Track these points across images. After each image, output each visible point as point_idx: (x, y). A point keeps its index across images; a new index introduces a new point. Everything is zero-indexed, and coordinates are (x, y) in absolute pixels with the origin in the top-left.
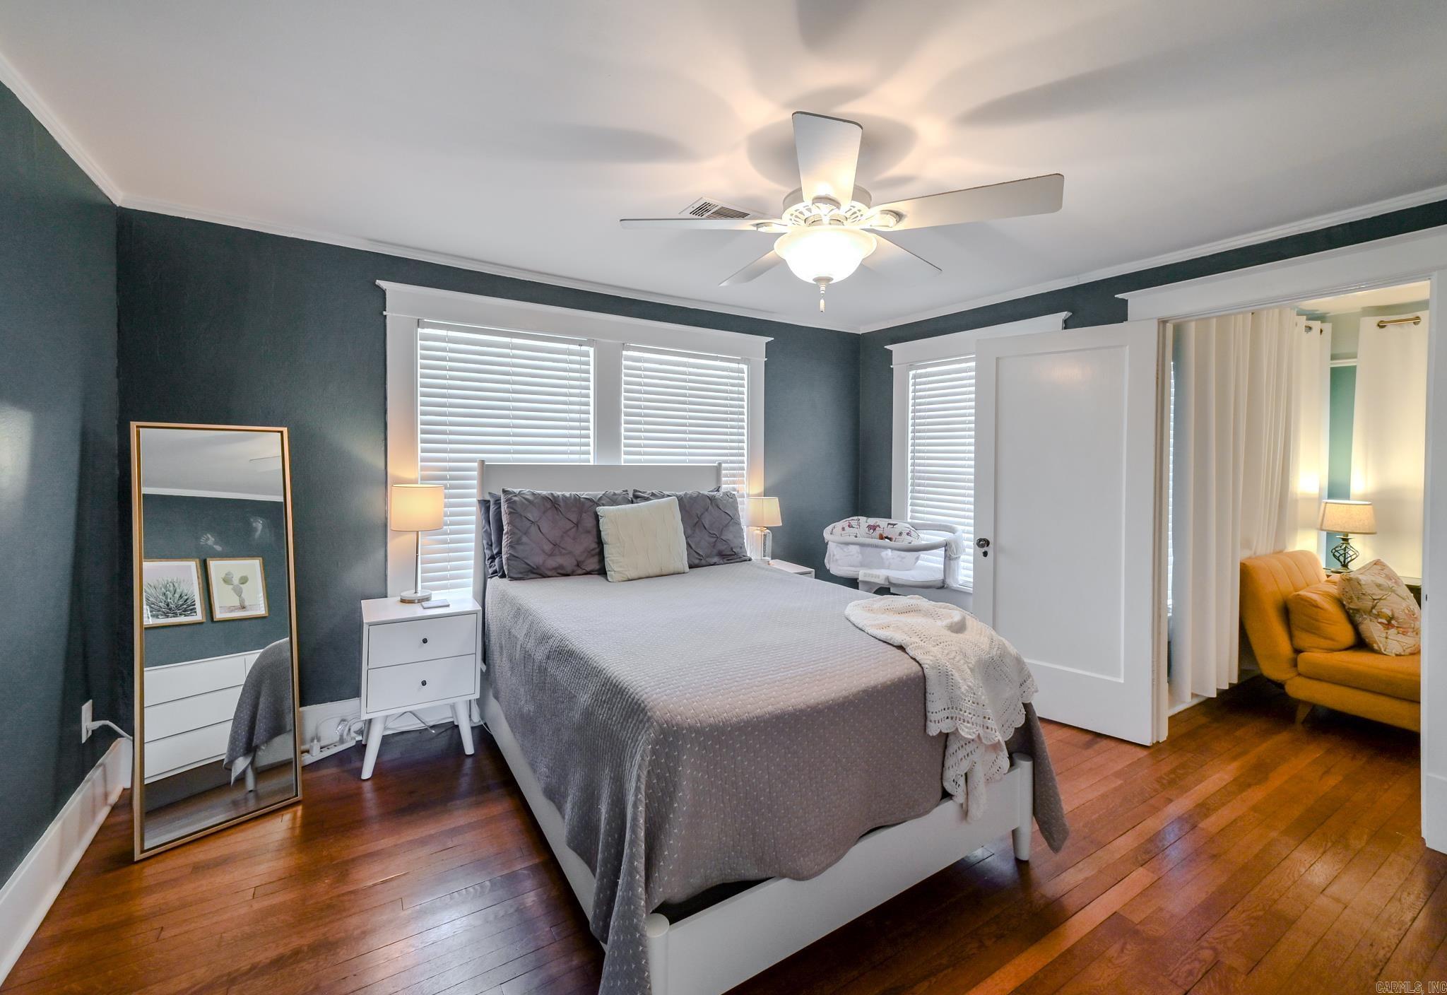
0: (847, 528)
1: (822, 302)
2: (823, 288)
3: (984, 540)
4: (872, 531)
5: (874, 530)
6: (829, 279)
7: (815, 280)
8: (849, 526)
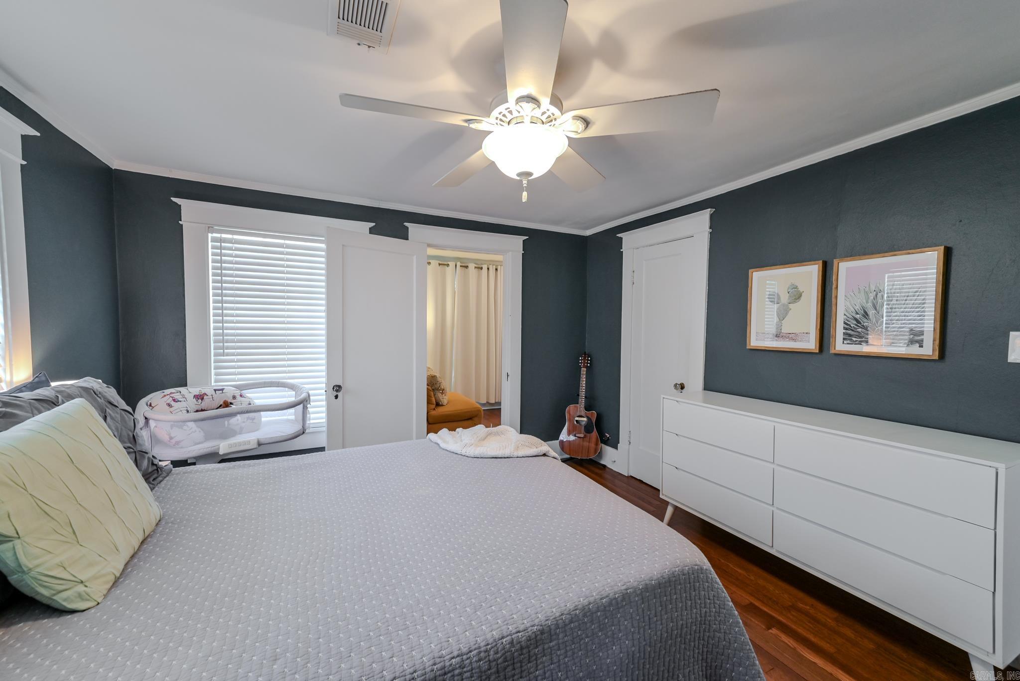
0: (173, 403)
1: (525, 194)
2: (525, 182)
3: (337, 386)
4: (200, 401)
5: (202, 399)
6: (530, 174)
7: (519, 175)
8: (174, 400)
